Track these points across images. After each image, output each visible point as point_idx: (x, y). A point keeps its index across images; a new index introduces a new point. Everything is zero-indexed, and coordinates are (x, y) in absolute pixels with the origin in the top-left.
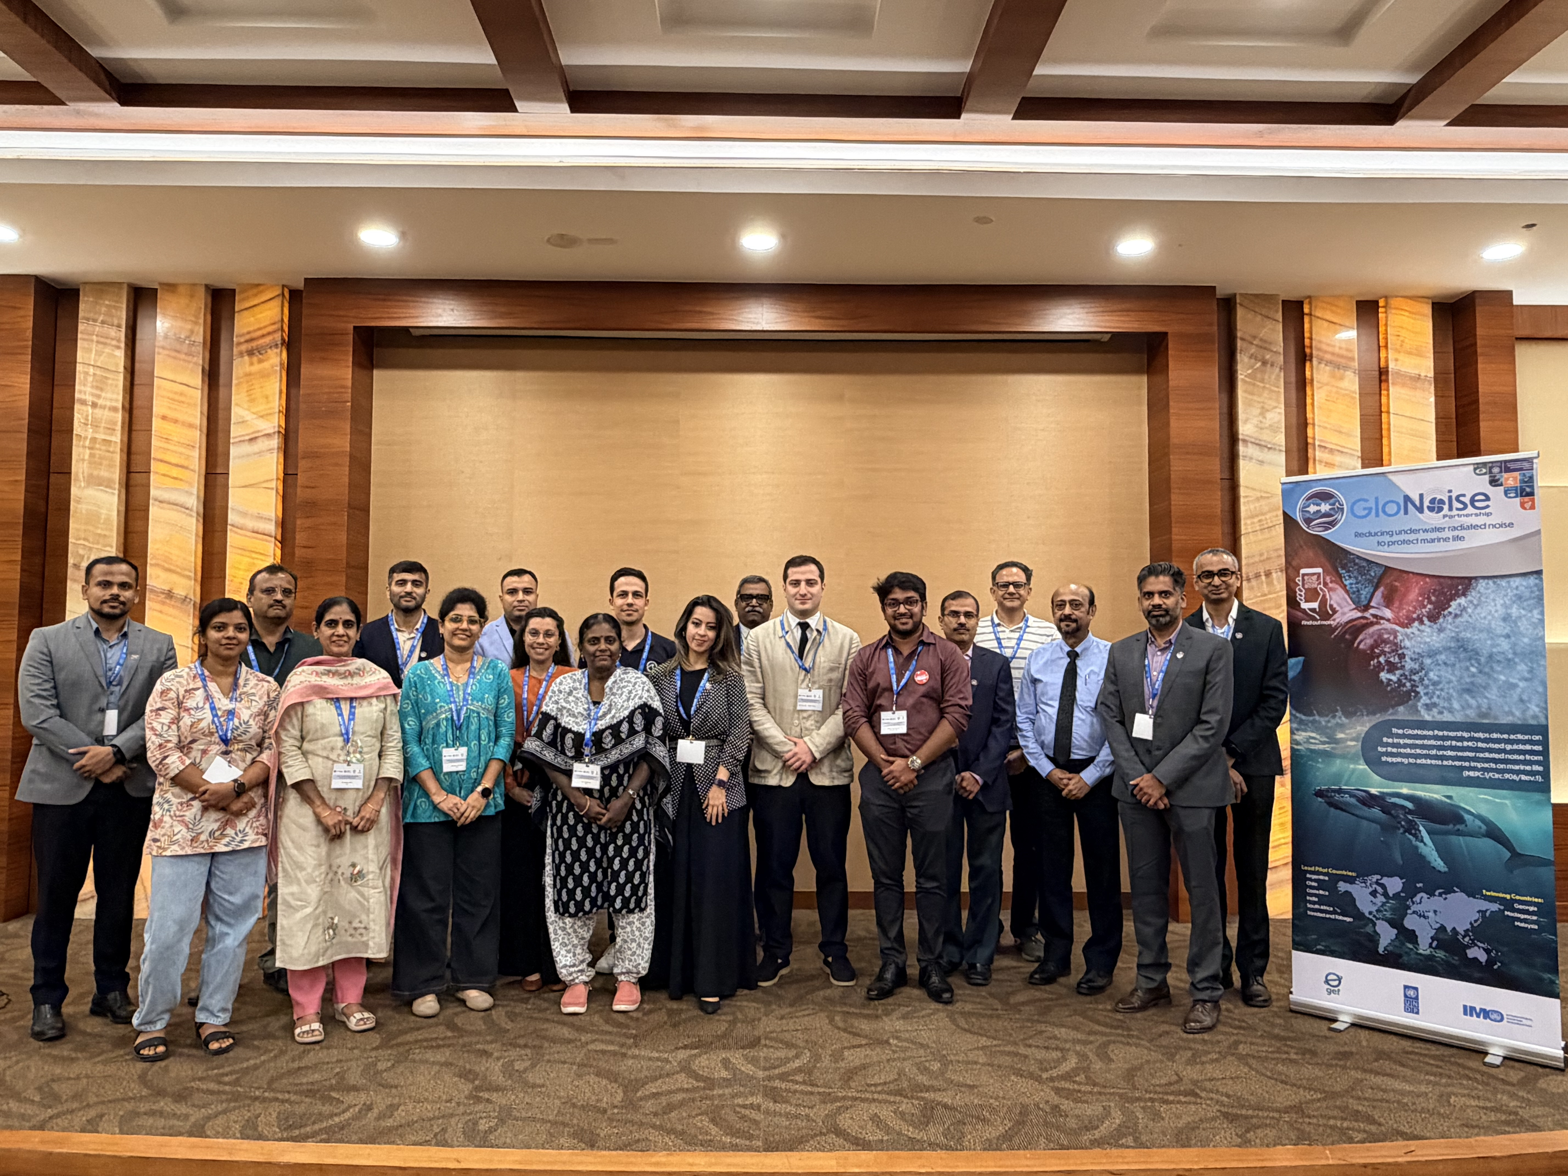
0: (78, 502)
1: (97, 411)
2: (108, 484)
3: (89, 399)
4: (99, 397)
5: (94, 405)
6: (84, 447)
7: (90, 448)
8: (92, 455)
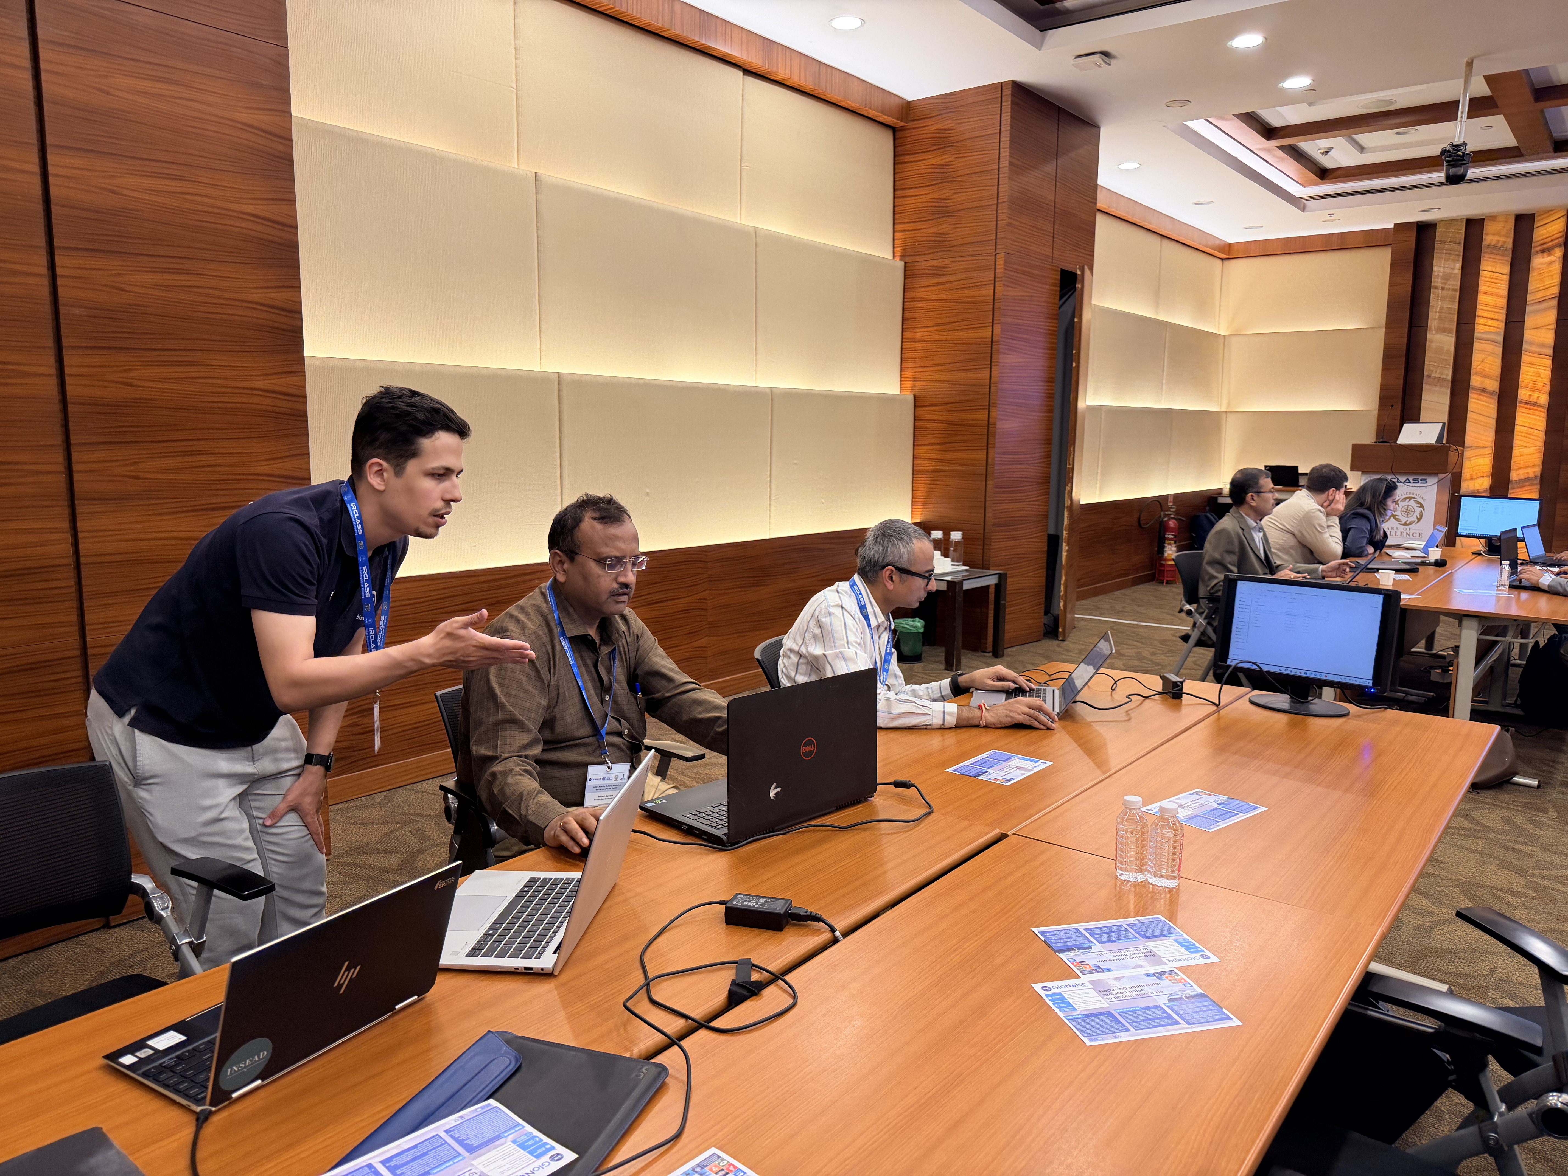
0: (1431, 341)
1: (1444, 292)
2: (1450, 331)
3: (1440, 285)
4: (1445, 284)
5: (1443, 289)
6: (1436, 312)
7: (1439, 312)
8: (1440, 317)
